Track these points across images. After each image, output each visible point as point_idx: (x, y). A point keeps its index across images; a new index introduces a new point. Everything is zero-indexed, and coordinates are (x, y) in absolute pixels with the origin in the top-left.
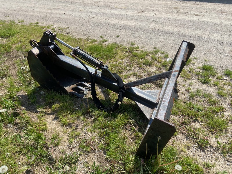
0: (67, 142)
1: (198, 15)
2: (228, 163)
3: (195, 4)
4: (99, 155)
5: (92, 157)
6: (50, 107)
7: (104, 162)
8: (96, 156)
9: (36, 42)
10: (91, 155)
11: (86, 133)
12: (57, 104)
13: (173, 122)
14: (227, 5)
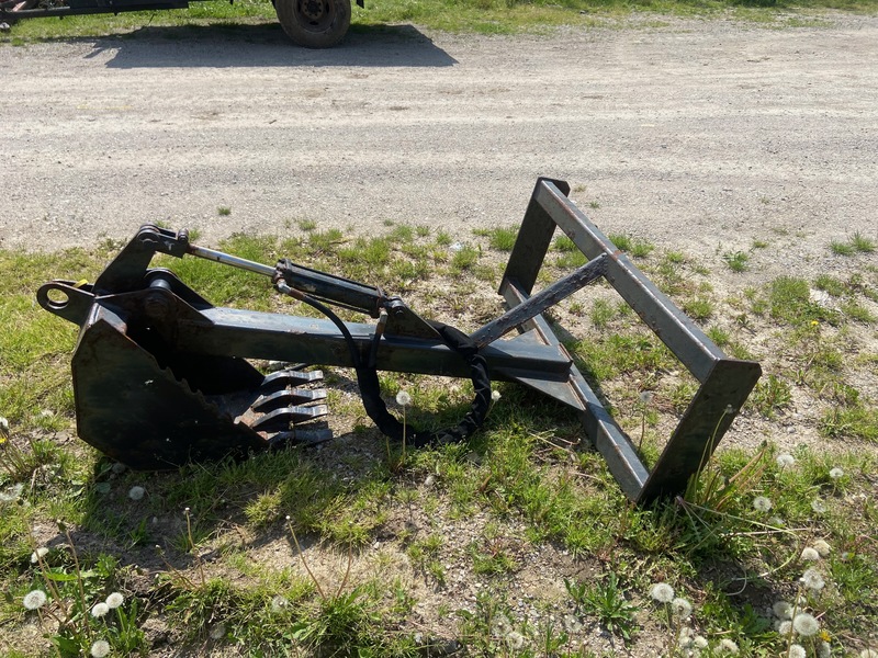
0: (420, 582)
1: (400, 109)
2: (789, 429)
3: (356, 76)
4: (549, 560)
5: (534, 578)
6: (242, 519)
7: (577, 569)
8: (543, 568)
9: (72, 284)
10: (526, 575)
11: (453, 530)
12: (262, 498)
13: (620, 396)
14: (444, 68)
